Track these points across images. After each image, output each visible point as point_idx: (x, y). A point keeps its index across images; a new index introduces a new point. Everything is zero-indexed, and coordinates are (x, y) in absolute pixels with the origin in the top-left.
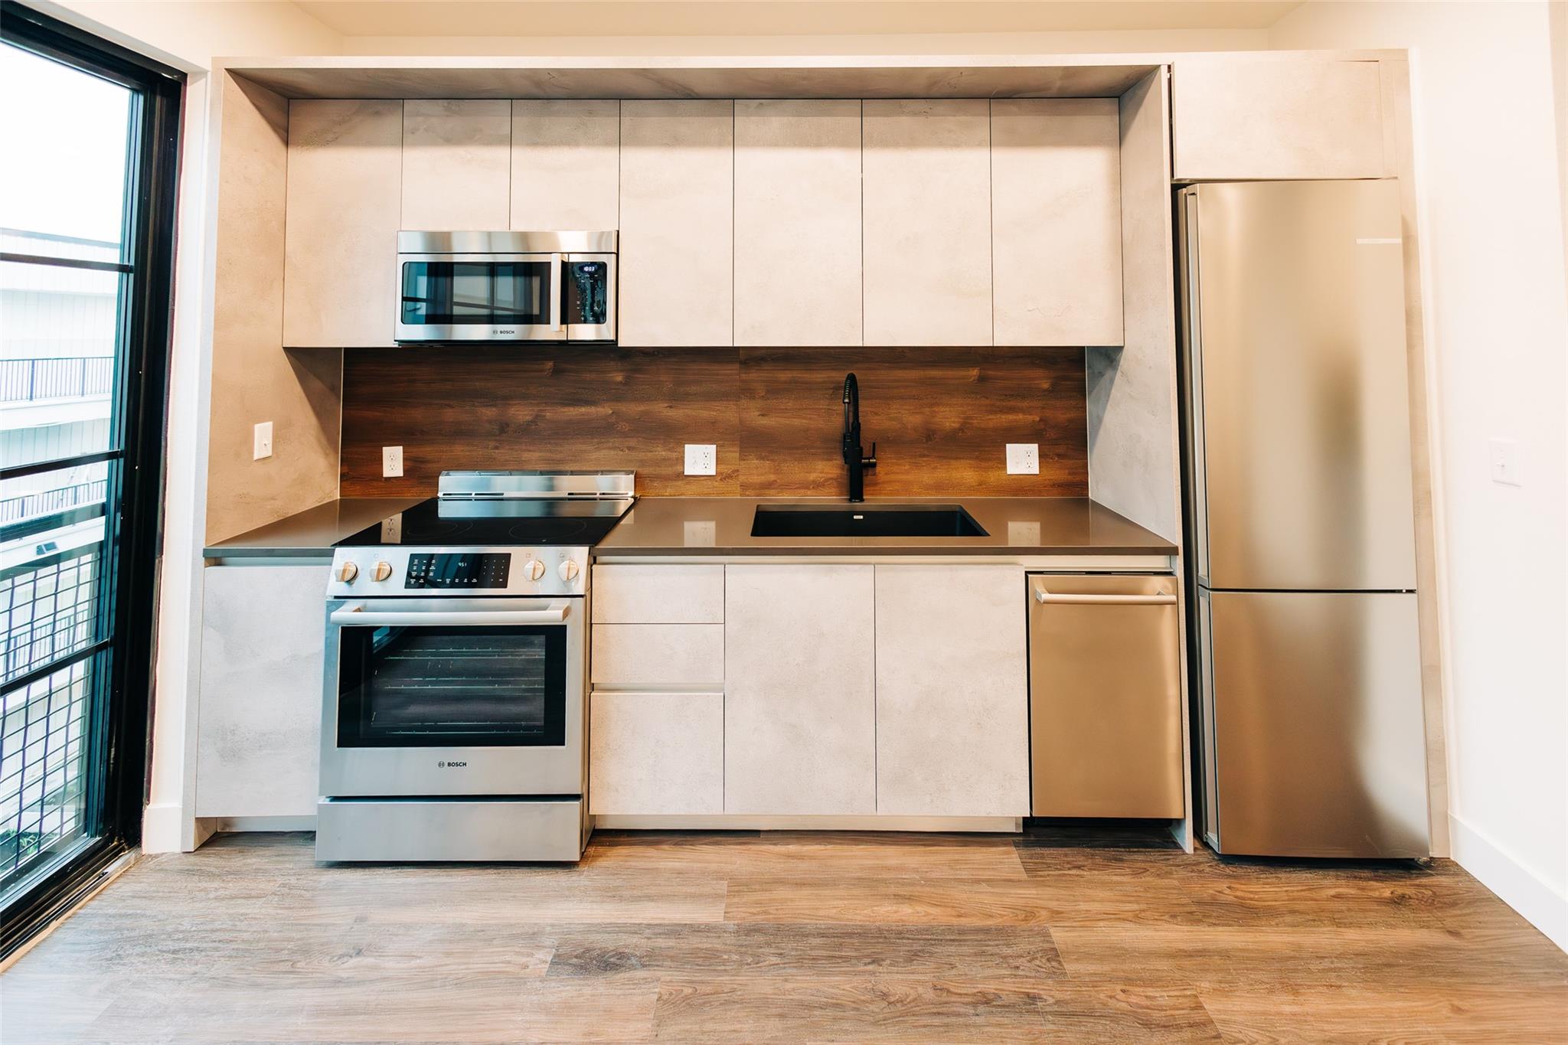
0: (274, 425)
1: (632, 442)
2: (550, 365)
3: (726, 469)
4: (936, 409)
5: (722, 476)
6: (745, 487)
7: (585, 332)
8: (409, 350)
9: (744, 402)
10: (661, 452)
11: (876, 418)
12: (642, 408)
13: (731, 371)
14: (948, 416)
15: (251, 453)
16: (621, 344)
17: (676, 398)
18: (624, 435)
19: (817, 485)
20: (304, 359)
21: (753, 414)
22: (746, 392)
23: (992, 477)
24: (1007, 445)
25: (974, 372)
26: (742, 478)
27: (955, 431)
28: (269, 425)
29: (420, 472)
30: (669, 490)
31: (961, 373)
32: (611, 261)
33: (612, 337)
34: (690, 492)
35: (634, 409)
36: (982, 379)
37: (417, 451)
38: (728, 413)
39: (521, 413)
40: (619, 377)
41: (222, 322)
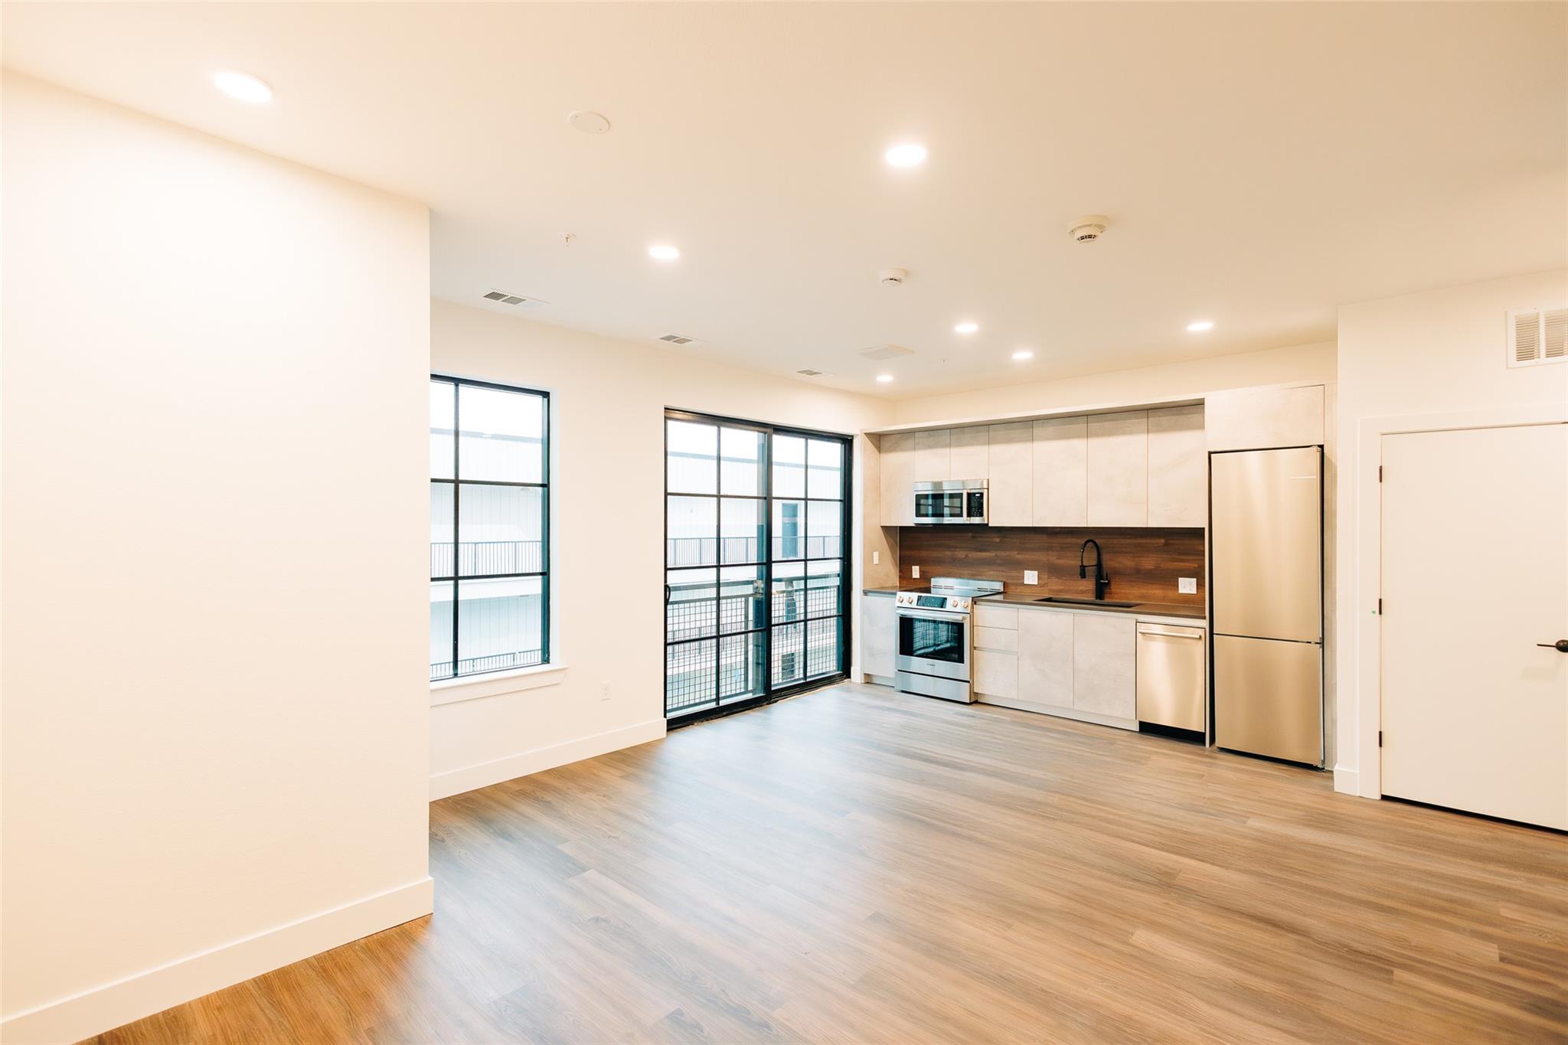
0: (879, 554)
1: (1001, 568)
2: (971, 534)
3: (1041, 582)
4: (1142, 559)
5: (1039, 585)
6: (1051, 591)
7: (976, 520)
8: (920, 528)
9: (1050, 553)
10: (1015, 574)
11: (1110, 562)
12: (1008, 553)
13: (1044, 538)
14: (1148, 563)
15: (873, 562)
16: (990, 525)
17: (1021, 550)
18: (1000, 565)
19: (1083, 592)
20: (887, 530)
21: (1053, 558)
22: (1050, 548)
23: (1171, 594)
24: (1180, 579)
25: (1163, 541)
26: (1049, 587)
27: (1151, 570)
28: (877, 553)
29: (926, 577)
30: (1019, 590)
31: (1153, 541)
32: (985, 492)
33: (986, 522)
34: (1028, 591)
35: (1003, 554)
36: (1166, 545)
37: (924, 569)
38: (1041, 557)
39: (961, 554)
40: (998, 540)
41: (865, 517)
